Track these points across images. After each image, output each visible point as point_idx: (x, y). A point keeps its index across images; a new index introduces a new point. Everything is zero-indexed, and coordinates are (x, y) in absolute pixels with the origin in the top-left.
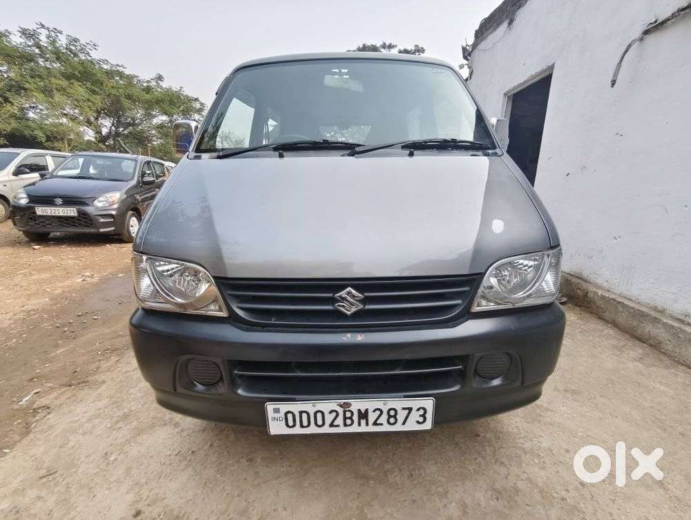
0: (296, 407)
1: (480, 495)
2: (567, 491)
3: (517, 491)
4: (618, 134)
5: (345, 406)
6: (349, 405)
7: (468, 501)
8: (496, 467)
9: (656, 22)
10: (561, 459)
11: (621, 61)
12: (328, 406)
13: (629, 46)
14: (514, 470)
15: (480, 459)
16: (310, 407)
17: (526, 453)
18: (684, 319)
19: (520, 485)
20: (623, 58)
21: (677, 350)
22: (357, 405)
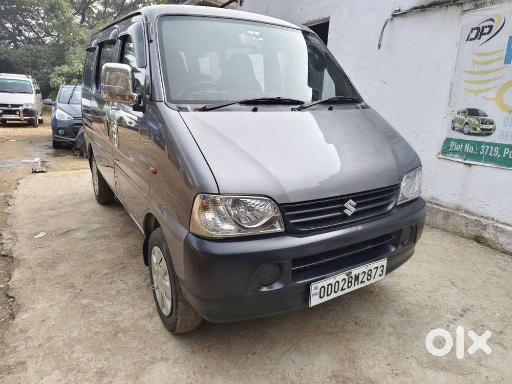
0: (325, 283)
1: (395, 318)
2: (425, 301)
3: (407, 310)
4: (382, 81)
5: (349, 275)
6: (350, 273)
7: (392, 323)
8: (392, 303)
9: (399, 11)
10: (415, 289)
11: (382, 32)
12: (341, 276)
13: (386, 23)
14: (401, 301)
15: (383, 303)
16: (332, 280)
17: (400, 293)
18: (432, 201)
19: (408, 307)
20: (383, 30)
21: (431, 220)
22: (355, 271)
